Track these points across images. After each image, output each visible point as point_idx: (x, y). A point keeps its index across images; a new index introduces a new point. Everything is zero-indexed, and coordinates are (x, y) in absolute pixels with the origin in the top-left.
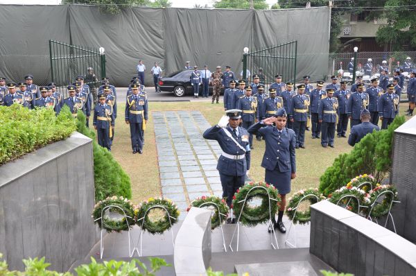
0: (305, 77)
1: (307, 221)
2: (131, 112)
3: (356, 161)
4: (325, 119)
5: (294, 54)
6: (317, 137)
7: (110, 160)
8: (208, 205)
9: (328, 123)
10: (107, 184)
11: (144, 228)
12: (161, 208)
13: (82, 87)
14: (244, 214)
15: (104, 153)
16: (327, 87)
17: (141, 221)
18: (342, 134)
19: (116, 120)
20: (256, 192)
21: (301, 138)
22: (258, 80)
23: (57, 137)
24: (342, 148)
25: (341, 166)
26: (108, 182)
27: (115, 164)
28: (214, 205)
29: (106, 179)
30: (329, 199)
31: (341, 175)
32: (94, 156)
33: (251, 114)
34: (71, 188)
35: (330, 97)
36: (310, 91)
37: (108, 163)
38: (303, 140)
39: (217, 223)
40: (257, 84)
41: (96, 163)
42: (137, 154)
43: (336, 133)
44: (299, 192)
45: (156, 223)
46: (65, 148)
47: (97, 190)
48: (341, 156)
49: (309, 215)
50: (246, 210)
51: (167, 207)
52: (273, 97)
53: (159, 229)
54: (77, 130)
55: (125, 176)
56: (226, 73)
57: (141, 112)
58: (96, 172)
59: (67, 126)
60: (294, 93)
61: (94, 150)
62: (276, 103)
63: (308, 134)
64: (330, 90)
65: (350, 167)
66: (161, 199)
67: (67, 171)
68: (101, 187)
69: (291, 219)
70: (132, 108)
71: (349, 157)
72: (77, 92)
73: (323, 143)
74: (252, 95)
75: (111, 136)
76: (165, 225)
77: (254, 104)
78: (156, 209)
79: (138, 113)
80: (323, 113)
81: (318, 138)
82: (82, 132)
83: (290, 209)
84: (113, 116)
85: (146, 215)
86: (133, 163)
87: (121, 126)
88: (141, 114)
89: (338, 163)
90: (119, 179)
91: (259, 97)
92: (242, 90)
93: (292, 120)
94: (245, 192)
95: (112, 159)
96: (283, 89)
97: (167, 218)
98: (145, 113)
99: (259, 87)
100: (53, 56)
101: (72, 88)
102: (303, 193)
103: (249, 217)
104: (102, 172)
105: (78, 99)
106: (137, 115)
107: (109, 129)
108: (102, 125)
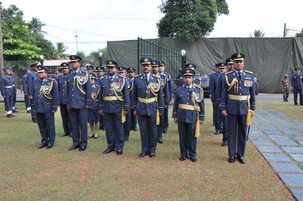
42: (237, 163)
57: (247, 98)
79: (241, 98)
88: (245, 102)
98: (252, 100)
105: (153, 77)
106: (241, 103)
107: (196, 123)
108: (187, 118)
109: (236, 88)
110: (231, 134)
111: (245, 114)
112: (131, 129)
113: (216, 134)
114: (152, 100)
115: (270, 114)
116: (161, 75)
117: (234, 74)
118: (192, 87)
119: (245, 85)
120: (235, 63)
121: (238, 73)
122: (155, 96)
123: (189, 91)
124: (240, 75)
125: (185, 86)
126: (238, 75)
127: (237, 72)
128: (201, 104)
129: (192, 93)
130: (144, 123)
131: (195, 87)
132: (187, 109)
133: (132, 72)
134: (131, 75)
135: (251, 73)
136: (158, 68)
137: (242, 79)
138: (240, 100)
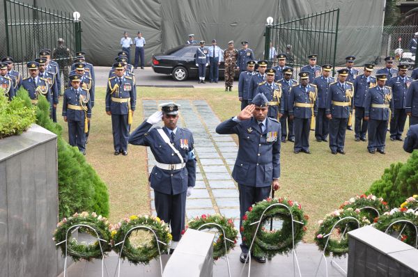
0: (348, 58)
1: (344, 253)
2: (114, 99)
3: (414, 174)
4: (373, 116)
5: (335, 27)
6: (362, 139)
7: (81, 163)
8: (209, 227)
9: (378, 121)
10: (75, 195)
11: (123, 256)
12: (147, 230)
13: (49, 64)
14: (258, 240)
15: (73, 154)
16: (379, 72)
17: (119, 247)
18: (396, 137)
19: (93, 110)
20: (274, 211)
21: (339, 141)
22: (284, 62)
23: (8, 131)
24: (396, 155)
25: (393, 180)
26: (76, 192)
27: (88, 169)
28: (217, 227)
29: (74, 188)
30: (374, 224)
31: (393, 192)
32: (59, 157)
33: (273, 106)
34: (25, 199)
35: (382, 86)
36: (355, 77)
37: (79, 167)
38: (342, 144)
39: (221, 251)
40: (282, 66)
41: (61, 167)
43: (388, 134)
44: (333, 213)
45: (140, 248)
46: (19, 146)
47: (62, 203)
48: (393, 166)
49: (347, 245)
50: (260, 234)
51: (155, 228)
52: (304, 85)
53: (144, 257)
54: (37, 123)
55: (101, 185)
56: (242, 51)
57: (127, 100)
58: (61, 179)
59: (22, 116)
60: (333, 79)
61: (60, 149)
62: (308, 93)
63: (350, 134)
64: (381, 77)
65: (405, 182)
66: (147, 217)
67: (20, 177)
68: (67, 199)
69: (321, 248)
70: (114, 95)
71: (404, 168)
72: (41, 71)
73: (369, 148)
74: (275, 81)
75: (86, 131)
76: (152, 253)
77: (278, 94)
78: (139, 231)
79: (122, 101)
80: (371, 108)
81: (364, 140)
82: (43, 126)
83: (321, 235)
84: (90, 105)
85: (127, 239)
86: (114, 167)
87: (100, 118)
89: (389, 175)
90: (92, 188)
91: (285, 84)
92: (263, 74)
93: (330, 116)
94: (260, 211)
95: (84, 161)
96: (318, 75)
97: (154, 243)
98: (132, 102)
99: (286, 70)
100: (9, 20)
101: (33, 65)
102: (338, 214)
103: (264, 245)
104: (70, 180)
105: (41, 80)
106: (122, 104)
107: (84, 121)
108: (76, 116)
109: (117, 92)
111: (126, 114)
117: (116, 80)
118: (80, 90)
119: (125, 90)
125: (73, 89)
126: (119, 81)
127: (118, 78)
128: (88, 105)
132: (76, 109)
137: (122, 85)
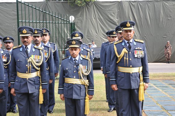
98: (144, 72)
105: (35, 48)
106: (132, 76)
107: (85, 99)
108: (74, 93)
109: (126, 60)
110: (124, 111)
111: (137, 88)
112: (9, 111)
113: (109, 111)
114: (34, 75)
115: (170, 86)
116: (44, 46)
117: (123, 44)
118: (79, 59)
119: (136, 56)
120: (124, 33)
121: (128, 43)
122: (37, 70)
123: (75, 63)
124: (129, 45)
125: (71, 58)
126: (128, 45)
127: (126, 42)
128: (89, 77)
129: (78, 65)
130: (24, 103)
131: (82, 59)
132: (74, 83)
133: (9, 43)
134: (8, 46)
135: (142, 41)
136: (40, 38)
137: (132, 49)
138: (131, 73)
